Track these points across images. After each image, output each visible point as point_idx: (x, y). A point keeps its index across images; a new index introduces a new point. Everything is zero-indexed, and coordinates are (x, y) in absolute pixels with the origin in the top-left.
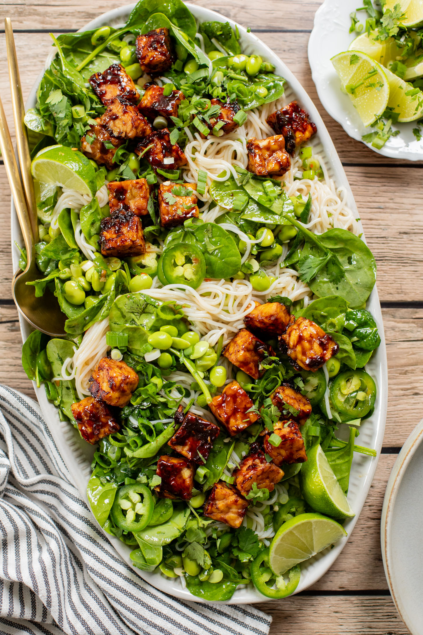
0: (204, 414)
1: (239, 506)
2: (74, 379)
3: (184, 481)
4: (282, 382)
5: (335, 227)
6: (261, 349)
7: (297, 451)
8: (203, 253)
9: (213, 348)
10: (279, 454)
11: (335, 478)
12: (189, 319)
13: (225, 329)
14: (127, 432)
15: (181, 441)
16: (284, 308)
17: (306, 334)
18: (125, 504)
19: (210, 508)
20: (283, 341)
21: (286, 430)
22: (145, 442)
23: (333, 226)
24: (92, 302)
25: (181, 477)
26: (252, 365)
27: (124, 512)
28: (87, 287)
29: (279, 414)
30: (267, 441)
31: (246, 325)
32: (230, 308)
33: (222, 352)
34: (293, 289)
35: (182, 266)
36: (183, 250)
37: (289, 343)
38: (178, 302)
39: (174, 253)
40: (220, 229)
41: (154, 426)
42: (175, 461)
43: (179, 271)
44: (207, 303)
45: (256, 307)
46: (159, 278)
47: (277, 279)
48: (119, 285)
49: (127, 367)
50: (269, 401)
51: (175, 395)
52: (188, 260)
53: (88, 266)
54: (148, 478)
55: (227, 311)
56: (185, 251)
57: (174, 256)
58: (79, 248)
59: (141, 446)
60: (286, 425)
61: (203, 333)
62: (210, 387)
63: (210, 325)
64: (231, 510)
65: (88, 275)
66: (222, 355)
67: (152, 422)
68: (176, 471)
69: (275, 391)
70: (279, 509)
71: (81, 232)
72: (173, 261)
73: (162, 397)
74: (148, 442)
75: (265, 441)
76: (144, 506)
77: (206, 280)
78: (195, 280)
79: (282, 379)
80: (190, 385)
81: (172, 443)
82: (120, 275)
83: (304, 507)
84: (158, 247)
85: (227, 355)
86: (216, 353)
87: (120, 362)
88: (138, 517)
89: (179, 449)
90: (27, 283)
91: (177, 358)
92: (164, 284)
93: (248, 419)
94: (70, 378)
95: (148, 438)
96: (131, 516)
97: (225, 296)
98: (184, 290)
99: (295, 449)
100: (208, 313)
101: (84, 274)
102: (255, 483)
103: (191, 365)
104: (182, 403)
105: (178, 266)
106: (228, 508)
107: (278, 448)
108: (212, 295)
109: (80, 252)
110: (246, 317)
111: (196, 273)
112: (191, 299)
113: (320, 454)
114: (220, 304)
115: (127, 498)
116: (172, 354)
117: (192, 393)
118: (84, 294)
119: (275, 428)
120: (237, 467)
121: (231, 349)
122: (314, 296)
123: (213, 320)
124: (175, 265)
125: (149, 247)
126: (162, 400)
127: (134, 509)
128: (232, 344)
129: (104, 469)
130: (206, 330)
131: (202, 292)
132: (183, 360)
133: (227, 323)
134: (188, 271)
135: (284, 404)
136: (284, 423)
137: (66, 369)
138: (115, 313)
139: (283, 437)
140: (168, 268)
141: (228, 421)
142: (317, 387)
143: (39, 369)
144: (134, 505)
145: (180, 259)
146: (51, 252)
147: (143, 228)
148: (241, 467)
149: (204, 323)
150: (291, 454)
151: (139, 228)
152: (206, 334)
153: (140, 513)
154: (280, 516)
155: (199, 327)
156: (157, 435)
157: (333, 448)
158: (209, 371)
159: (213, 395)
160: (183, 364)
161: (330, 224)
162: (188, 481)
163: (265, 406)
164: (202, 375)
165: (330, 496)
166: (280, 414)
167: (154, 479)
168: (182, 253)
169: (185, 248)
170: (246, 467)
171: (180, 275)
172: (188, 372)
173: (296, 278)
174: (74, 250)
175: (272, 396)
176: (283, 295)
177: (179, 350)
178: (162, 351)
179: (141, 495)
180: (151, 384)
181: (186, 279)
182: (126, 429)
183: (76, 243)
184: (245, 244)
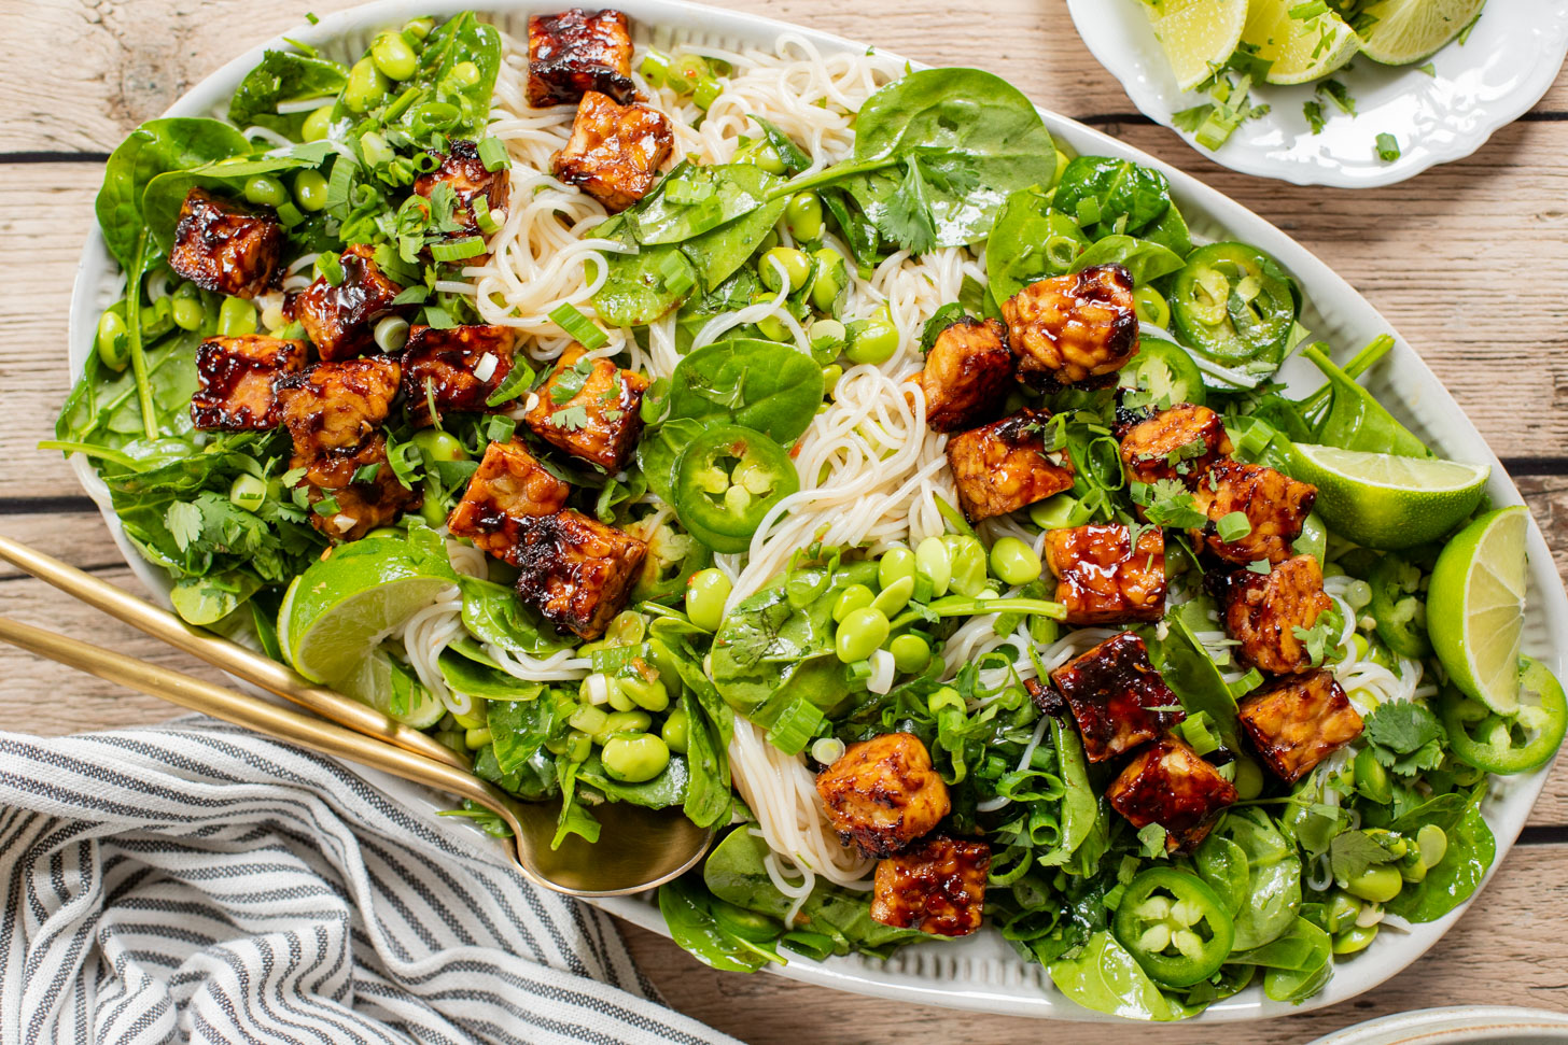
0: (1075, 644)
1: (1322, 695)
2: (818, 877)
3: (1191, 778)
4: (1113, 435)
5: (856, 109)
6: (1022, 432)
7: (1284, 497)
8: (734, 421)
9: (947, 532)
10: (1266, 538)
11: (1385, 456)
12: (854, 544)
13: (924, 480)
14: (1009, 834)
16: (962, 327)
17: (1049, 313)
18: (1154, 940)
19: (1283, 761)
20: (1030, 374)
21: (1224, 493)
22: (1054, 810)
23: (850, 113)
24: (678, 727)
25: (1180, 780)
26: (1037, 473)
27: (1170, 952)
28: (635, 722)
29: (1178, 485)
30: (1222, 546)
31: (944, 431)
32: (888, 443)
33: (968, 520)
34: (931, 283)
35: (731, 485)
36: (697, 462)
37: (1043, 364)
38: (805, 543)
39: (692, 484)
40: (704, 353)
41: (1032, 768)
42: (1135, 772)
43: (738, 499)
44: (845, 483)
45: (921, 385)
46: (723, 552)
47: (888, 303)
48: (682, 648)
49: (869, 745)
50: (1138, 488)
51: (992, 679)
52: (728, 464)
53: (598, 688)
54: (1133, 853)
55: (891, 453)
56: (704, 459)
57: (699, 487)
58: (544, 683)
59: (1059, 823)
60: (1213, 486)
61: (903, 535)
62: (1028, 591)
63: (894, 509)
64: (1318, 718)
65: (618, 702)
66: (974, 524)
67: (1020, 768)
68: (1157, 781)
69: (1124, 464)
70: (1375, 617)
71: (512, 657)
72: (706, 497)
73: (982, 711)
74: (1059, 802)
75: (1218, 553)
76: (1187, 899)
77: (794, 453)
78: (779, 478)
79: (1108, 432)
80: (996, 634)
81: (1096, 754)
82: (662, 629)
83: (1403, 560)
84: (655, 511)
85: (982, 512)
86: (961, 535)
87: (848, 750)
88: (1202, 930)
89: (1117, 745)
90: (554, 847)
91: (922, 626)
92: (746, 549)
93: (1151, 558)
94: (810, 884)
95: (1053, 797)
96: (1189, 944)
97: (854, 434)
98: (785, 514)
99: (1277, 499)
100: (867, 495)
101: (608, 709)
102: (1296, 628)
103: (956, 602)
104: (1023, 677)
105: (724, 494)
106: (1309, 721)
107: (1254, 532)
108: (837, 463)
109: (555, 685)
110: (930, 420)
111: (766, 465)
112: (818, 509)
113: (1315, 454)
114: (865, 458)
115: (1145, 926)
116: (904, 630)
117: (1012, 639)
118: (651, 738)
119: (1204, 513)
120: (1232, 648)
121: (977, 496)
122: (973, 250)
123: (890, 493)
124: (719, 498)
125: (641, 530)
126: (990, 714)
127: (1176, 928)
128: (967, 488)
129: (1049, 935)
130: (901, 525)
131: (814, 480)
132: (931, 613)
133: (914, 470)
134: (752, 478)
135: (1165, 461)
136: (1205, 487)
137: (786, 880)
138: (742, 692)
139: (1236, 505)
140: (714, 519)
141: (1125, 601)
142: (1170, 368)
143: (747, 939)
144: (1168, 920)
145: (714, 478)
146: (514, 749)
147: (593, 517)
148: (1240, 639)
149: (884, 518)
150: (1283, 514)
151: (588, 523)
152: (907, 529)
153: (1195, 920)
154: (1390, 625)
155: (888, 534)
156: (1057, 773)
157: (1316, 422)
158: (991, 574)
159: (1051, 596)
160: (942, 618)
161: (842, 116)
162: (1200, 769)
163: (1144, 504)
164: (991, 594)
165: (1422, 490)
166: (1179, 481)
167: (1145, 840)
168: (704, 468)
169: (696, 454)
170: (1246, 625)
171: (748, 500)
172: (963, 620)
173: (911, 263)
174: (542, 697)
175: (1132, 474)
176: (931, 313)
177: (907, 608)
178: (886, 647)
179: (1160, 892)
180: (942, 717)
181: (763, 496)
182: (999, 834)
183: (528, 684)
184: (770, 319)
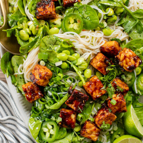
0: (81, 90)
1: (97, 132)
2: (23, 74)
3: (72, 120)
4: (116, 77)
5: (140, 9)
6: (107, 61)
7: (123, 107)
8: (82, 18)
9: (86, 61)
10: (115, 108)
11: (138, 119)
12: (75, 47)
13: (91, 52)
14: (47, 98)
15: (71, 102)
16: (118, 43)
17: (128, 55)
18: (45, 130)
19: (83, 132)
20: (117, 58)
21: (118, 98)
22: (55, 102)
23: (139, 9)
24: (32, 39)
25: (71, 118)
26: (103, 69)
27: (45, 133)
28: (30, 33)
29: (115, 91)
30: (109, 102)
31: (101, 51)
32: (94, 43)
33: (90, 63)
34: (121, 35)
35: (73, 24)
36: (73, 16)
37: (120, 59)
38: (71, 40)
39: (69, 18)
40: (90, 8)
41: (59, 95)
42: (68, 111)
43: (71, 26)
44: (83, 41)
45: (105, 43)
46: (62, 29)
47: (114, 31)
48: (44, 32)
49: (47, 69)
50: (110, 85)
51: (69, 81)
52: (75, 21)
53: (30, 23)
54: (56, 118)
55: (92, 44)
56: (74, 17)
57: (69, 19)
58: (27, 15)
59: (53, 104)
60: (118, 96)
61: (82, 54)
62: (84, 78)
63: (84, 50)
64: (93, 133)
65: (30, 27)
66: (89, 64)
67: (58, 93)
68: (69, 115)
69: (113, 81)
70: (113, 133)
71: (28, 8)
72: (68, 21)
73: (63, 82)
74: (56, 102)
75: (108, 103)
76: (54, 131)
77: (83, 30)
78: (78, 30)
79: (116, 75)
80: (75, 77)
81: (67, 103)
82: (45, 28)
83: (124, 132)
84: (62, 16)
85: (92, 64)
86: (87, 63)
87: (44, 66)
88: (51, 136)
89: (70, 105)
90: (3, 30)
91: (70, 65)
92: (64, 32)
93: (101, 93)
94: (22, 73)
95: (56, 100)
96: (48, 135)
97: (92, 37)
98: (73, 34)
99: (122, 106)
100: (84, 45)
101: (29, 27)
102: (104, 121)
103: (76, 68)
104: (71, 85)
105: (70, 24)
106: (92, 132)
107: (114, 106)
108: (86, 37)
109: (27, 17)
110: (101, 47)
111: (79, 27)
112: (76, 38)
113: (132, 109)
114: (89, 41)
115: (46, 127)
116: (67, 63)
117: (76, 80)
118: (28, 36)
119: (113, 97)
120: (96, 114)
121: (94, 61)
122: (130, 39)
123: (86, 48)
124: (69, 23)
125: (58, 16)
126: (63, 83)
127: (49, 132)
128: (94, 59)
129: (36, 114)
130: (82, 53)
131: (82, 35)
132: (72, 65)
133: (92, 50)
134: (75, 26)
135: (117, 86)
136: (117, 95)
137: (20, 70)
138: (42, 44)
139: (117, 101)
140: (66, 25)
141: (92, 93)
142: (131, 79)
143: (8, 70)
144: (49, 130)
145: (72, 20)
146: (14, 17)
147: (55, 7)
148: (98, 114)
149: (82, 49)
150: (120, 109)
151: (54, 7)
152: (83, 54)
153: (52, 134)
154: (114, 136)
155: (80, 51)
156: (60, 99)
157: (137, 106)
158: (84, 71)
159: (86, 82)
160: (72, 67)
161: (138, 8)
162: (74, 120)
163: (109, 87)
164: (81, 73)
165: (137, 127)
166: (115, 90)
167: (58, 119)
168: (73, 18)
169: (74, 16)
170: (100, 114)
171: (72, 28)
172: (75, 71)
173: (122, 31)
174: (24, 16)
175: (112, 82)
176: (117, 38)
177: (71, 61)
178: (63, 62)
179: (53, 126)
180: (58, 76)
181: (74, 29)
182: (46, 96)
183: (25, 14)
184: (101, 14)
